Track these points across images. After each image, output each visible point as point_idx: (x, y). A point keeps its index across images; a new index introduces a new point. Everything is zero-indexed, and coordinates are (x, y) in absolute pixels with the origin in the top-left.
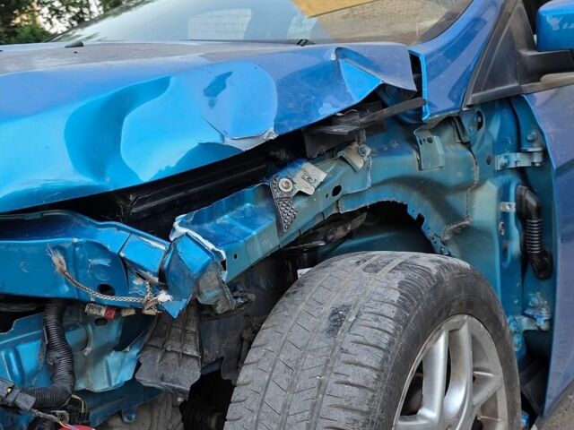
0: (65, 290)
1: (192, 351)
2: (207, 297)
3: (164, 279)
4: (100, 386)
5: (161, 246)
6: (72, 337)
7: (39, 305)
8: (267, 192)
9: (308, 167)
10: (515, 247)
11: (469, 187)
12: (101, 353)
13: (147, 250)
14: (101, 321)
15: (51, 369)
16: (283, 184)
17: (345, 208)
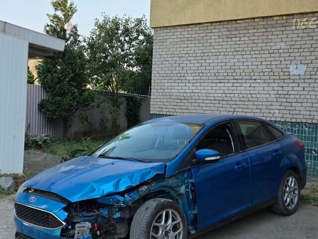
0: (111, 203)
1: (128, 212)
2: (130, 205)
3: (124, 202)
4: (115, 217)
5: (123, 198)
6: (112, 210)
7: (108, 205)
8: (138, 190)
9: (145, 186)
10: (191, 197)
11: (179, 186)
12: (116, 212)
13: (121, 199)
14: (116, 208)
15: (109, 214)
16: (140, 189)
17: (151, 192)
